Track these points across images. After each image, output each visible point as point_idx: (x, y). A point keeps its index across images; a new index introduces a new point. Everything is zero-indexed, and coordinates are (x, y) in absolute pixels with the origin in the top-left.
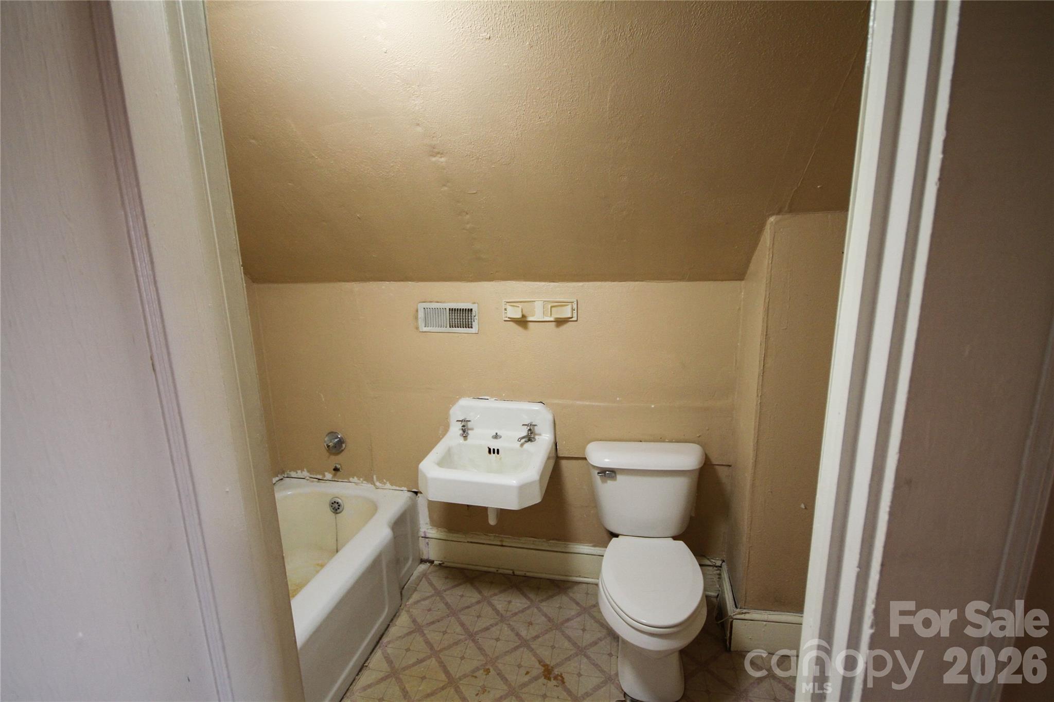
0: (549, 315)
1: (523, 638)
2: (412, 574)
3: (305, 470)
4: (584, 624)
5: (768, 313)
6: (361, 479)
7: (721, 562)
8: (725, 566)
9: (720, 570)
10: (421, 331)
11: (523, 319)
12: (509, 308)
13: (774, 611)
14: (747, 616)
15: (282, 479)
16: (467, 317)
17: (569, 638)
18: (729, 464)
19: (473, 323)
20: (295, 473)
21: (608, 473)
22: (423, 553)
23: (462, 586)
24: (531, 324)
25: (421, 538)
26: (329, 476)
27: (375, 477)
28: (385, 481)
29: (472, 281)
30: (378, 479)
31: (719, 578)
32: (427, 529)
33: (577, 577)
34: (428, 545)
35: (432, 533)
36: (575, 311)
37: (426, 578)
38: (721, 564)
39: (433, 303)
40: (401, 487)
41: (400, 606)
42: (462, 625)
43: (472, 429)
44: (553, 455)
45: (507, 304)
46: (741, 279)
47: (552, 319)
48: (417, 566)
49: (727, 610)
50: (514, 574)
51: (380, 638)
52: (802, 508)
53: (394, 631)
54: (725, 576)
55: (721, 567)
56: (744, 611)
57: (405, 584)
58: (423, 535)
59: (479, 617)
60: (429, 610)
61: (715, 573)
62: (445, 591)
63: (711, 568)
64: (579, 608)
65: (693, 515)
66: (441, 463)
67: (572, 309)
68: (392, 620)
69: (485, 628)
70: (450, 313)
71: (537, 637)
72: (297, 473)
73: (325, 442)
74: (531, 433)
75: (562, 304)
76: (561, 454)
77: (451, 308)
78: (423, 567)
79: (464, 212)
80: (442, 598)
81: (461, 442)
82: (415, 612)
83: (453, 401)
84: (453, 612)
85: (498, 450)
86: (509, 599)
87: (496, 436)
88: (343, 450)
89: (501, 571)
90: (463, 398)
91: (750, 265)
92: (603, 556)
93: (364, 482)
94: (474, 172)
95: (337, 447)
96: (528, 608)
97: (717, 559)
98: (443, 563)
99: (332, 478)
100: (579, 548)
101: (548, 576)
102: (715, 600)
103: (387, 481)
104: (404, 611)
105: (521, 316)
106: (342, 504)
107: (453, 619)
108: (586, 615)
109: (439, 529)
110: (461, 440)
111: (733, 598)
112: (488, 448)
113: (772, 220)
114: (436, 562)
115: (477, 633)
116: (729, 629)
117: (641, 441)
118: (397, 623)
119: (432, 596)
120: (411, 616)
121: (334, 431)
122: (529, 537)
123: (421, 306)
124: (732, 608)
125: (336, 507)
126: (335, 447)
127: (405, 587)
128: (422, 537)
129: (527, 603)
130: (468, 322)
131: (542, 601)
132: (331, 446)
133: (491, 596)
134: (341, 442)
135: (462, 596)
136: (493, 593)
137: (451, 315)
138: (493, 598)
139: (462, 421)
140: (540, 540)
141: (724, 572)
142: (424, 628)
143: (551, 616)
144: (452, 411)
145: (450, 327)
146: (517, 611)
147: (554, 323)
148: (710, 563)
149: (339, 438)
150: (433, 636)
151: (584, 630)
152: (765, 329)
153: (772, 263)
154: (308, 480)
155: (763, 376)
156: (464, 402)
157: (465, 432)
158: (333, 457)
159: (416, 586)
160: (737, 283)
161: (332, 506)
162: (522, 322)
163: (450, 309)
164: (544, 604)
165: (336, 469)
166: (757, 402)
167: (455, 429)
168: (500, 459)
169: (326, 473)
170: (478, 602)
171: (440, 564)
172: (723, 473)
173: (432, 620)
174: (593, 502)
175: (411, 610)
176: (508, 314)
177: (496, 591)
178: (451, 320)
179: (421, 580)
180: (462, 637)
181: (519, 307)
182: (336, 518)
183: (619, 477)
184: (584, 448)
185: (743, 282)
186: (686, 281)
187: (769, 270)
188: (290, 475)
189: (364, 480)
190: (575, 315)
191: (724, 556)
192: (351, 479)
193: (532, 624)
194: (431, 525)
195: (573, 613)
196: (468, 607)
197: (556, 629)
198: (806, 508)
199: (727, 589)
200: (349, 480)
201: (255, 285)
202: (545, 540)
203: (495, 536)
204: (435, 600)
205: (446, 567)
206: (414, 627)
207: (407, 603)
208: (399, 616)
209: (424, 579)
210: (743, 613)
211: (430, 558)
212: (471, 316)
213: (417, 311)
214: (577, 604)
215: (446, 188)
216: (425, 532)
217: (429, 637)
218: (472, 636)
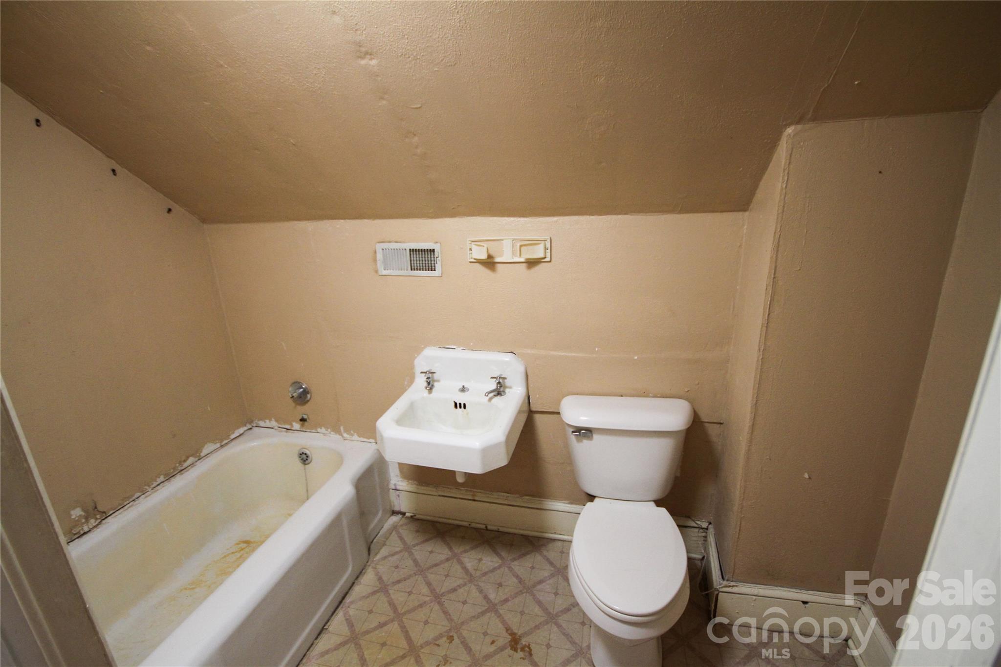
0: (518, 254)
1: (491, 602)
2: (382, 527)
3: (273, 419)
4: (557, 587)
5: (778, 251)
6: (329, 430)
7: (707, 524)
8: (711, 530)
9: (706, 533)
10: (381, 274)
11: (489, 260)
12: (474, 247)
13: (766, 585)
14: (735, 590)
15: (251, 429)
16: (429, 259)
17: (539, 603)
18: (721, 422)
19: (436, 265)
20: (263, 422)
21: (584, 432)
22: (394, 506)
23: (432, 541)
24: (499, 265)
25: (391, 490)
26: (297, 426)
27: (342, 428)
28: (352, 432)
29: (432, 218)
30: (347, 431)
31: (704, 540)
32: (398, 481)
33: (552, 533)
34: (399, 497)
35: (402, 486)
36: (549, 251)
37: (396, 531)
38: (708, 527)
39: (392, 243)
40: (369, 439)
41: (367, 562)
42: (429, 584)
43: (438, 381)
44: (526, 408)
45: (472, 243)
46: (745, 210)
47: (522, 260)
48: (389, 518)
49: (712, 579)
50: (487, 529)
51: (344, 598)
52: (806, 478)
53: (359, 590)
54: (711, 539)
55: (707, 529)
56: (732, 584)
57: (375, 538)
58: (393, 488)
59: (447, 576)
60: (397, 567)
61: (700, 535)
62: (415, 546)
63: (697, 530)
64: (552, 569)
65: (678, 474)
66: (399, 422)
67: (545, 247)
68: (357, 578)
69: (452, 589)
70: (410, 254)
71: (506, 601)
72: (265, 422)
73: (289, 392)
74: (500, 387)
75: (533, 243)
76: (534, 409)
77: (412, 249)
78: (394, 519)
79: (411, 132)
80: (411, 554)
81: (425, 395)
82: (382, 569)
83: (418, 350)
84: (421, 570)
85: (465, 405)
86: (480, 557)
87: (463, 389)
88: (308, 401)
89: (473, 525)
90: (428, 348)
91: (757, 192)
92: (580, 514)
93: (332, 433)
94: (414, 78)
95: (303, 397)
96: (499, 567)
97: (704, 520)
98: (415, 516)
99: (300, 428)
100: (555, 505)
101: (522, 532)
102: (699, 563)
103: (354, 432)
104: (370, 567)
105: (487, 257)
106: (310, 456)
107: (420, 578)
108: (560, 577)
109: (410, 481)
110: (425, 393)
111: (719, 568)
112: (454, 402)
113: (790, 131)
114: (408, 515)
115: (443, 595)
116: (714, 602)
117: (622, 396)
118: (362, 581)
119: (400, 552)
120: (377, 574)
121: (299, 381)
122: (503, 492)
123: (378, 247)
124: (718, 579)
125: (304, 458)
126: (301, 397)
127: (375, 541)
128: (393, 489)
129: (498, 562)
130: (431, 264)
131: (514, 559)
132: (295, 397)
133: (461, 553)
134: (306, 392)
135: (431, 552)
136: (463, 550)
137: (412, 256)
138: (463, 555)
139: (426, 373)
140: (513, 495)
141: (711, 536)
142: (389, 588)
143: (522, 577)
144: (416, 362)
145: (412, 270)
146: (487, 570)
147: (524, 264)
148: (696, 525)
149: (303, 388)
150: (398, 597)
151: (556, 594)
152: (773, 271)
153: (786, 187)
154: (276, 429)
155: (767, 327)
156: (431, 352)
157: (430, 385)
158: (299, 407)
159: (385, 540)
160: (739, 215)
161: (300, 457)
162: (489, 263)
163: (410, 250)
164: (516, 563)
165: (303, 420)
166: (758, 357)
167: (420, 381)
168: (467, 414)
169: (294, 424)
170: (447, 560)
171: (412, 516)
172: (713, 431)
173: (399, 579)
174: (569, 460)
175: (378, 566)
176: (473, 254)
177: (467, 547)
178: (412, 262)
179: (391, 534)
180: (427, 599)
181: (484, 246)
182: (305, 469)
183: (596, 437)
184: (558, 402)
185: (747, 214)
186: (678, 213)
187: (783, 197)
188: (259, 424)
189: (332, 431)
190: (548, 255)
191: (711, 518)
192: (319, 430)
193: (501, 586)
194: (401, 477)
195: (546, 574)
196: (436, 565)
197: (527, 592)
198: (810, 478)
199: (713, 556)
200: (317, 430)
201: (205, 226)
202: (518, 495)
203: (467, 490)
204: (403, 556)
205: (418, 519)
206: (380, 586)
207: (375, 559)
208: (364, 573)
209: (394, 533)
210: (730, 586)
211: (402, 510)
212: (434, 257)
213: (375, 252)
214: (551, 564)
215: (384, 102)
216: (395, 485)
217: (393, 597)
218: (438, 598)
